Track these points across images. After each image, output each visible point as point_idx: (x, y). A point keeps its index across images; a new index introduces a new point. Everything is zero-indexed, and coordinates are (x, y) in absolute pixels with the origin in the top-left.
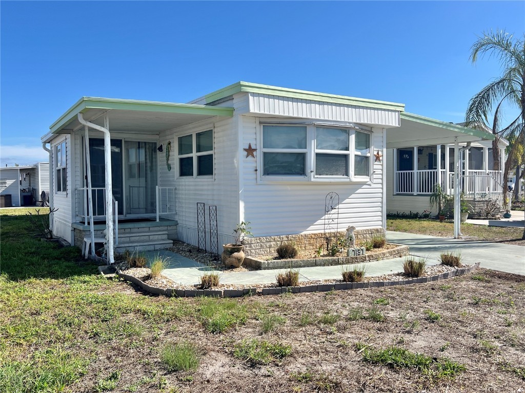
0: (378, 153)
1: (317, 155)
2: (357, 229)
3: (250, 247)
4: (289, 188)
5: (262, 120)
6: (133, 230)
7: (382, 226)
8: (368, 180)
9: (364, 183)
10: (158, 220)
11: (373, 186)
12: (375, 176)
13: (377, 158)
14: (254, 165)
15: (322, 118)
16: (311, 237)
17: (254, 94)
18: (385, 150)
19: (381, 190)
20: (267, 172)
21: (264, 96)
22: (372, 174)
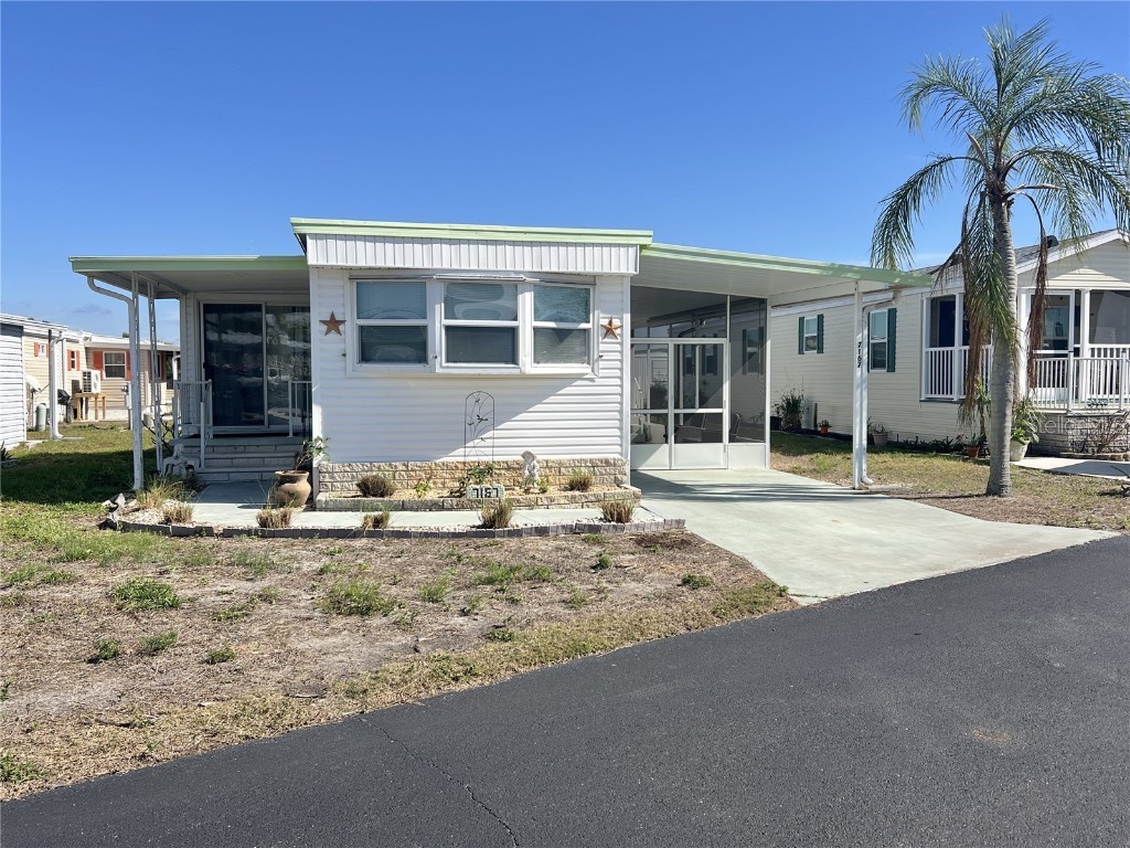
0: (610, 323)
1: (448, 329)
2: (539, 458)
3: (332, 477)
4: (412, 383)
5: (354, 273)
6: (248, 449)
7: (621, 454)
8: (589, 370)
9: (579, 377)
10: (291, 435)
11: (598, 381)
12: (602, 364)
13: (609, 331)
14: (342, 346)
15: (455, 267)
16: (456, 467)
17: (316, 237)
18: (627, 317)
19: (618, 390)
20: (366, 356)
21: (336, 237)
22: (597, 360)
